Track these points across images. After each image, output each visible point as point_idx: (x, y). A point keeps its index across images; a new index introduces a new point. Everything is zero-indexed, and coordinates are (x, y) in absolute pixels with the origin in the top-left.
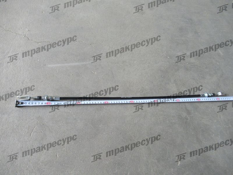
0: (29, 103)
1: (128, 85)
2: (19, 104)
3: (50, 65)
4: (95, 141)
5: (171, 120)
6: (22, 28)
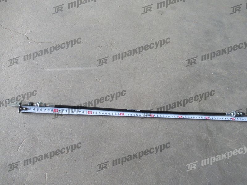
0: (34, 109)
1: (138, 96)
2: (23, 110)
3: (49, 69)
4: (92, 161)
5: (188, 142)
6: (21, 26)
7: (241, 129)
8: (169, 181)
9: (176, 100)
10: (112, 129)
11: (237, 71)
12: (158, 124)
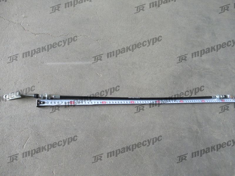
0: (52, 102)
2: (41, 104)
5: (181, 134)
6: (16, 15)
7: (225, 121)
8: (166, 170)
9: (170, 95)
10: (114, 124)
11: (222, 67)
12: (155, 118)
